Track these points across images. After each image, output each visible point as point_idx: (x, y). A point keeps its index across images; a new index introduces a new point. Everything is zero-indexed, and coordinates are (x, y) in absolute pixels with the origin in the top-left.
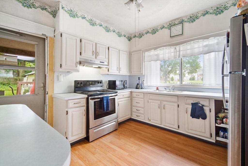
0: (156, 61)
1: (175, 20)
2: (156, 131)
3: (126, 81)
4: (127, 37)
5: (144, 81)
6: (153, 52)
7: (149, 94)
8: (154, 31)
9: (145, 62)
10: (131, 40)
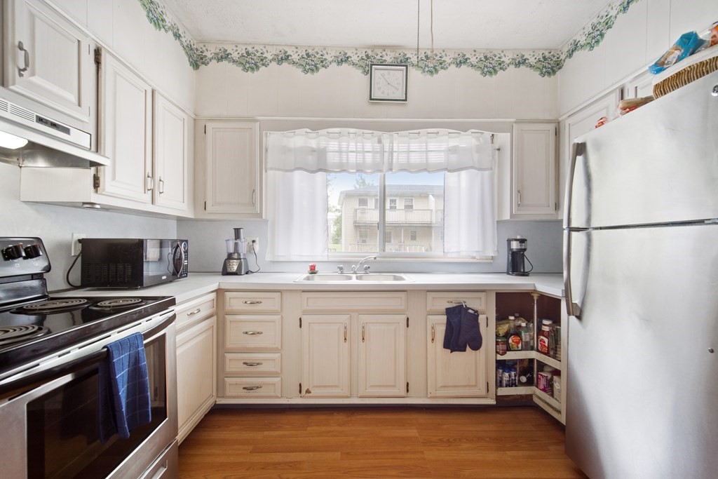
0: (315, 172)
1: (384, 48)
2: (339, 425)
3: (187, 241)
4: (185, 44)
5: (254, 241)
6: (300, 140)
7: (304, 291)
8: (312, 62)
9: (269, 172)
10: (202, 67)
